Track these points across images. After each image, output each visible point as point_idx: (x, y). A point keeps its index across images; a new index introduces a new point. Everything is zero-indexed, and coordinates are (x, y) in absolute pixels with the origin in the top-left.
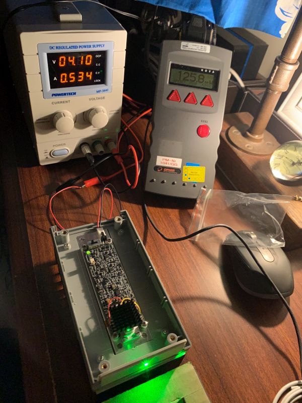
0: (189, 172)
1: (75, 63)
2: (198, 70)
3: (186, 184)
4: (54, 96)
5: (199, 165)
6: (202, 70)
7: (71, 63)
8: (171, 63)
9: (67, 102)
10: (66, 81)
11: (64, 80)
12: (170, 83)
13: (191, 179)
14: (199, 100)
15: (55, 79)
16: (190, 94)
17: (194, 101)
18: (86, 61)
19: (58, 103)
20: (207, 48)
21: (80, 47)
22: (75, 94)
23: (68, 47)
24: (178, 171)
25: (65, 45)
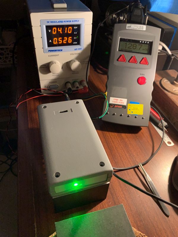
0: (132, 108)
1: (62, 32)
2: (138, 42)
3: (130, 116)
4: (49, 51)
5: (139, 104)
6: (141, 42)
7: (60, 32)
8: (120, 38)
9: (57, 55)
10: (56, 43)
11: (55, 42)
12: (119, 50)
13: (133, 113)
14: (139, 60)
15: (50, 41)
16: (132, 57)
17: (135, 61)
18: (69, 31)
19: (52, 56)
20: (144, 27)
21: (65, 21)
22: (62, 50)
23: (58, 22)
24: (124, 107)
25: (56, 21)
